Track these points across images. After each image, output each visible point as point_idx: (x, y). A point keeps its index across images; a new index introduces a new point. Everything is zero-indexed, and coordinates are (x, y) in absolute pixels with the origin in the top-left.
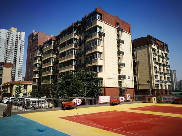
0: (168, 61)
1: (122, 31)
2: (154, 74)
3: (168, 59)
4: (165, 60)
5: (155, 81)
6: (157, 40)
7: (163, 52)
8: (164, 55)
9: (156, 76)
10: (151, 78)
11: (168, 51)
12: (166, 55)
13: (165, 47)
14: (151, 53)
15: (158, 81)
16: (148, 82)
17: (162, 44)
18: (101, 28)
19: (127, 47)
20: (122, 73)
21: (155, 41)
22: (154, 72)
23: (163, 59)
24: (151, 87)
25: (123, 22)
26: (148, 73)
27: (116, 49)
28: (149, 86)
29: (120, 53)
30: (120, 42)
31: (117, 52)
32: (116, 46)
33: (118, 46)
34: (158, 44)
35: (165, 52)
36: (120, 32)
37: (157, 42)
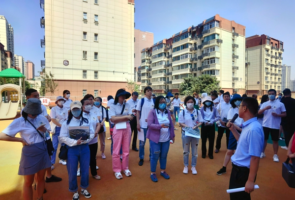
0: (281, 61)
1: (237, 35)
2: (265, 75)
3: (282, 59)
4: (278, 60)
5: (265, 82)
6: (272, 39)
7: (277, 52)
8: (278, 55)
9: (266, 78)
10: (261, 79)
11: (282, 50)
12: (280, 54)
13: (280, 45)
14: (264, 54)
15: (268, 82)
16: (258, 83)
17: (277, 43)
18: (218, 35)
19: (241, 51)
20: (236, 76)
21: (270, 40)
22: (265, 73)
23: (276, 59)
24: (261, 87)
25: (239, 25)
26: (259, 74)
27: (231, 53)
28: (259, 86)
29: (234, 57)
30: (234, 46)
31: (231, 56)
32: (232, 50)
33: (233, 50)
34: (272, 43)
35: (280, 51)
36: (235, 36)
37: (272, 41)
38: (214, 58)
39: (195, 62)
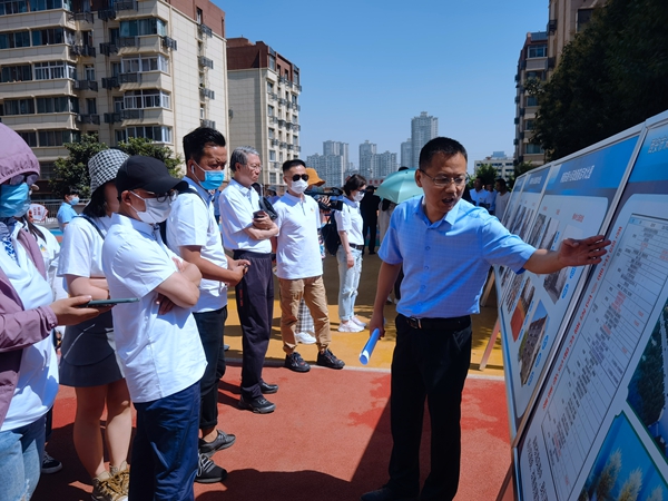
0: (297, 113)
1: (210, 33)
2: (269, 147)
3: (298, 108)
4: (291, 111)
5: (269, 164)
6: (279, 56)
7: (289, 91)
8: (290, 99)
9: (272, 152)
11: (299, 87)
12: (295, 96)
13: (294, 75)
14: (264, 94)
17: (288, 68)
18: (164, 23)
19: (218, 77)
21: (274, 58)
22: (269, 142)
23: (288, 107)
26: (255, 142)
27: (197, 81)
29: (204, 93)
30: (204, 63)
31: (198, 91)
32: (197, 75)
33: (201, 75)
34: (279, 67)
35: (294, 89)
36: (204, 35)
37: (279, 61)
38: (156, 91)
39: (89, 93)
